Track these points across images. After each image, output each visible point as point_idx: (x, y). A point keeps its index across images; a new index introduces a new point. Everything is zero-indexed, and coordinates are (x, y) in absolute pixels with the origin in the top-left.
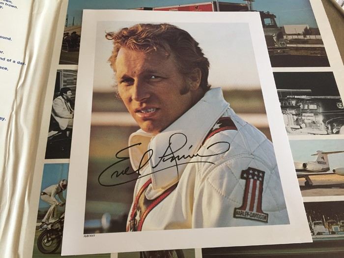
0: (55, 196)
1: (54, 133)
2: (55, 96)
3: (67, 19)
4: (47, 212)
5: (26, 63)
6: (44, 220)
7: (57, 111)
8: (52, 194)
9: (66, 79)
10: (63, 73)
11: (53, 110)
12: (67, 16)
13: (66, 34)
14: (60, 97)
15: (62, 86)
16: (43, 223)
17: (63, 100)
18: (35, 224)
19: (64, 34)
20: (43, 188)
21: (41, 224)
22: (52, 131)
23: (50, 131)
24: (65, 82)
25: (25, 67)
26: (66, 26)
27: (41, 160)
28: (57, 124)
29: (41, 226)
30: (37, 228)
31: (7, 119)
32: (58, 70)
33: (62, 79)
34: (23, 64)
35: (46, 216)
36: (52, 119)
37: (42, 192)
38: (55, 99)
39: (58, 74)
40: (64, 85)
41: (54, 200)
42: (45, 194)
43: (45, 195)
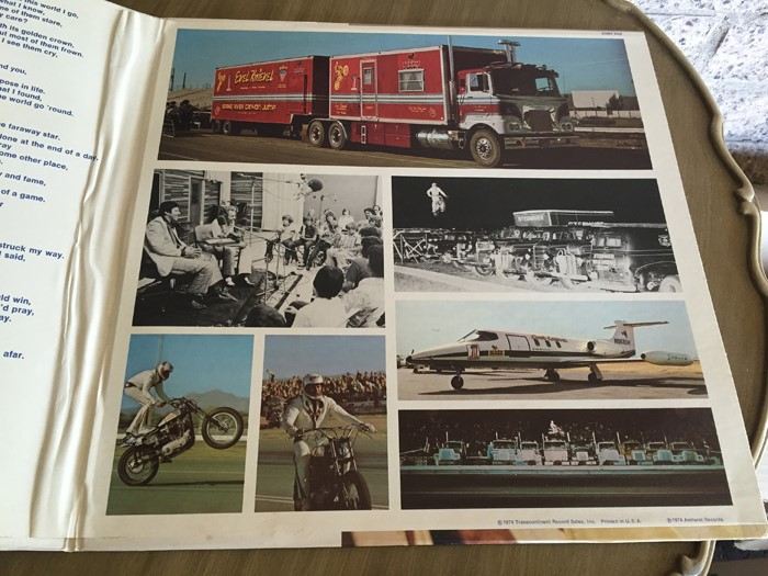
0: (149, 390)
1: (148, 281)
2: (151, 217)
3: (172, 77)
4: (135, 416)
5: (100, 156)
6: (130, 429)
7: (153, 243)
8: (145, 386)
9: (169, 186)
10: (165, 175)
11: (147, 241)
12: (173, 70)
13: (170, 105)
14: (160, 219)
15: (162, 199)
16: (128, 434)
17: (164, 223)
18: (114, 435)
19: (168, 104)
21: (124, 435)
22: (145, 279)
23: (140, 278)
24: (167, 191)
25: (98, 163)
26: (171, 89)
27: (126, 328)
28: (154, 265)
29: (125, 440)
30: (119, 442)
31: (66, 255)
32: (156, 171)
33: (163, 185)
34: (94, 158)
35: (134, 424)
36: (145, 257)
37: (126, 382)
38: (152, 223)
39: (156, 177)
40: (166, 198)
41: (149, 396)
42: (131, 385)
43: (132, 388)
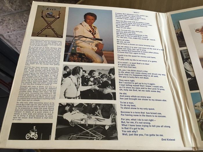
0: (201, 107)
2: (184, 62)
3: (174, 27)
4: (200, 114)
5: (164, 49)
6: (200, 118)
7: (187, 69)
8: (200, 106)
9: (186, 54)
10: (183, 51)
11: (185, 69)
12: (174, 25)
13: (177, 33)
14: (186, 62)
15: (185, 58)
16: (200, 119)
17: (188, 63)
18: (196, 120)
19: (176, 33)
20: (194, 104)
21: (199, 120)
24: (185, 55)
25: (164, 51)
26: (175, 30)
27: (189, 92)
28: (189, 75)
29: (199, 121)
30: (198, 122)
31: (166, 74)
32: (180, 50)
33: (184, 54)
34: (163, 50)
35: (200, 116)
36: (186, 73)
37: (194, 106)
38: (184, 64)
39: (181, 52)
40: (186, 57)
41: (201, 108)
42: (196, 106)
43: (196, 107)
